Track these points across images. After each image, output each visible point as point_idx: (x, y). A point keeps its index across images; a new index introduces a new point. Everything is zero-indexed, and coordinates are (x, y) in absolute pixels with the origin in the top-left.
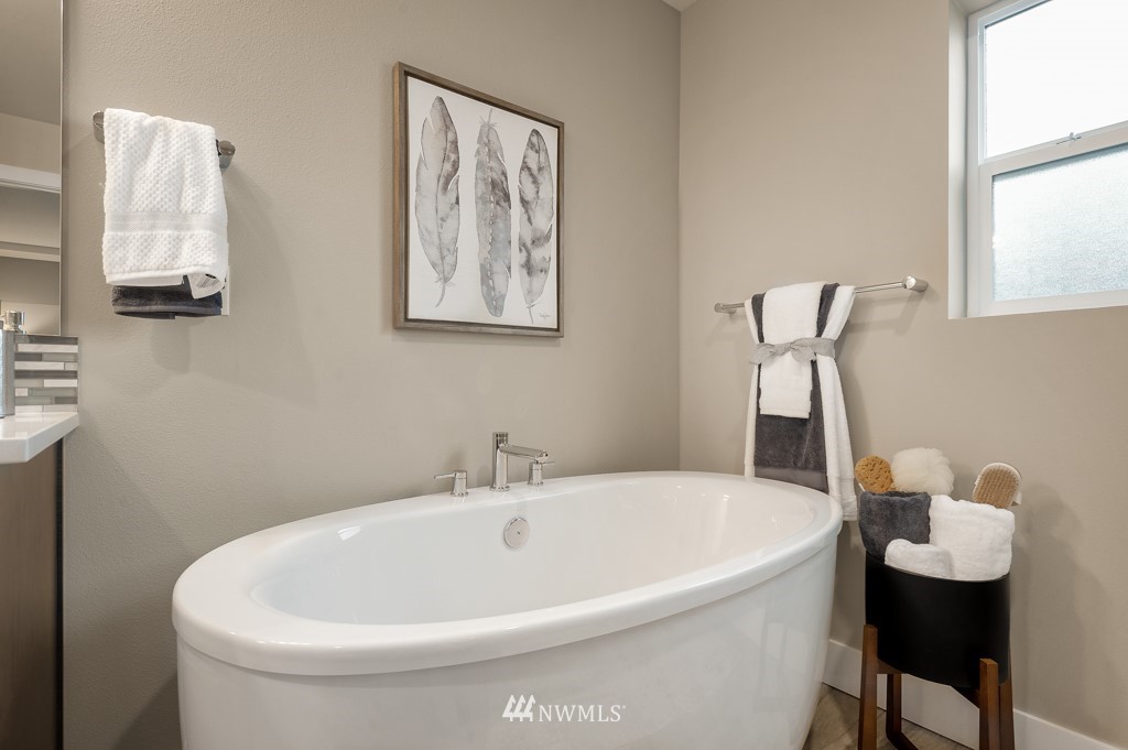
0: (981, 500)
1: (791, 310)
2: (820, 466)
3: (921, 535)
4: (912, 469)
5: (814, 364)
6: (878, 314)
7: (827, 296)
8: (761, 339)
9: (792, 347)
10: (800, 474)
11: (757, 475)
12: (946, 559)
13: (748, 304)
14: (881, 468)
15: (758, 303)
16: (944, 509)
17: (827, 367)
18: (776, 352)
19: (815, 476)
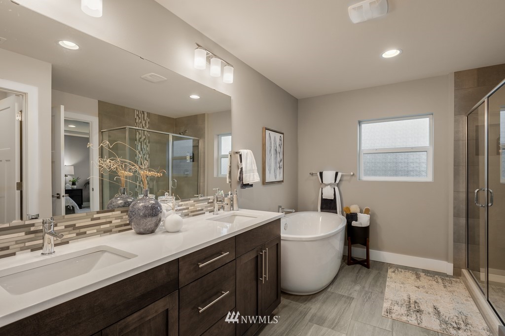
0: (365, 213)
1: (329, 176)
2: (336, 209)
3: (356, 220)
4: (354, 209)
5: (334, 188)
6: (345, 178)
7: (337, 174)
8: (322, 182)
9: (330, 184)
10: (331, 211)
11: (321, 211)
12: (361, 224)
13: (318, 174)
14: (348, 209)
15: (321, 174)
16: (360, 216)
17: (336, 188)
18: (326, 185)
19: (335, 211)
